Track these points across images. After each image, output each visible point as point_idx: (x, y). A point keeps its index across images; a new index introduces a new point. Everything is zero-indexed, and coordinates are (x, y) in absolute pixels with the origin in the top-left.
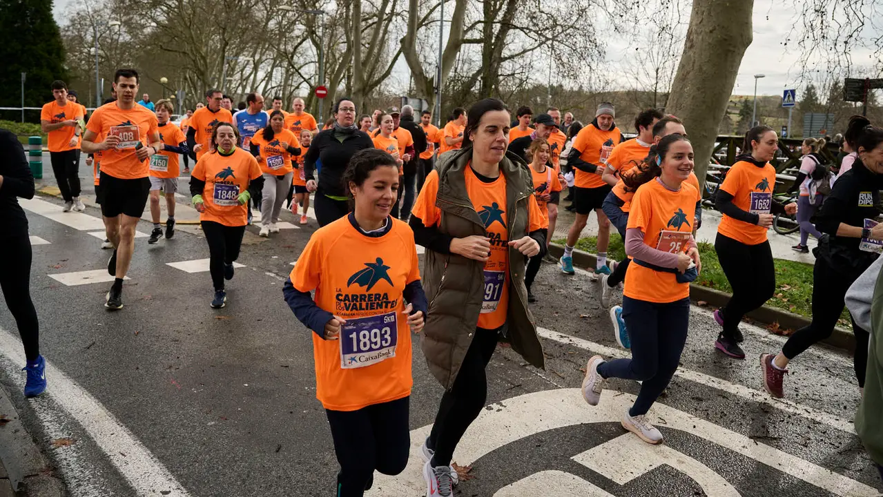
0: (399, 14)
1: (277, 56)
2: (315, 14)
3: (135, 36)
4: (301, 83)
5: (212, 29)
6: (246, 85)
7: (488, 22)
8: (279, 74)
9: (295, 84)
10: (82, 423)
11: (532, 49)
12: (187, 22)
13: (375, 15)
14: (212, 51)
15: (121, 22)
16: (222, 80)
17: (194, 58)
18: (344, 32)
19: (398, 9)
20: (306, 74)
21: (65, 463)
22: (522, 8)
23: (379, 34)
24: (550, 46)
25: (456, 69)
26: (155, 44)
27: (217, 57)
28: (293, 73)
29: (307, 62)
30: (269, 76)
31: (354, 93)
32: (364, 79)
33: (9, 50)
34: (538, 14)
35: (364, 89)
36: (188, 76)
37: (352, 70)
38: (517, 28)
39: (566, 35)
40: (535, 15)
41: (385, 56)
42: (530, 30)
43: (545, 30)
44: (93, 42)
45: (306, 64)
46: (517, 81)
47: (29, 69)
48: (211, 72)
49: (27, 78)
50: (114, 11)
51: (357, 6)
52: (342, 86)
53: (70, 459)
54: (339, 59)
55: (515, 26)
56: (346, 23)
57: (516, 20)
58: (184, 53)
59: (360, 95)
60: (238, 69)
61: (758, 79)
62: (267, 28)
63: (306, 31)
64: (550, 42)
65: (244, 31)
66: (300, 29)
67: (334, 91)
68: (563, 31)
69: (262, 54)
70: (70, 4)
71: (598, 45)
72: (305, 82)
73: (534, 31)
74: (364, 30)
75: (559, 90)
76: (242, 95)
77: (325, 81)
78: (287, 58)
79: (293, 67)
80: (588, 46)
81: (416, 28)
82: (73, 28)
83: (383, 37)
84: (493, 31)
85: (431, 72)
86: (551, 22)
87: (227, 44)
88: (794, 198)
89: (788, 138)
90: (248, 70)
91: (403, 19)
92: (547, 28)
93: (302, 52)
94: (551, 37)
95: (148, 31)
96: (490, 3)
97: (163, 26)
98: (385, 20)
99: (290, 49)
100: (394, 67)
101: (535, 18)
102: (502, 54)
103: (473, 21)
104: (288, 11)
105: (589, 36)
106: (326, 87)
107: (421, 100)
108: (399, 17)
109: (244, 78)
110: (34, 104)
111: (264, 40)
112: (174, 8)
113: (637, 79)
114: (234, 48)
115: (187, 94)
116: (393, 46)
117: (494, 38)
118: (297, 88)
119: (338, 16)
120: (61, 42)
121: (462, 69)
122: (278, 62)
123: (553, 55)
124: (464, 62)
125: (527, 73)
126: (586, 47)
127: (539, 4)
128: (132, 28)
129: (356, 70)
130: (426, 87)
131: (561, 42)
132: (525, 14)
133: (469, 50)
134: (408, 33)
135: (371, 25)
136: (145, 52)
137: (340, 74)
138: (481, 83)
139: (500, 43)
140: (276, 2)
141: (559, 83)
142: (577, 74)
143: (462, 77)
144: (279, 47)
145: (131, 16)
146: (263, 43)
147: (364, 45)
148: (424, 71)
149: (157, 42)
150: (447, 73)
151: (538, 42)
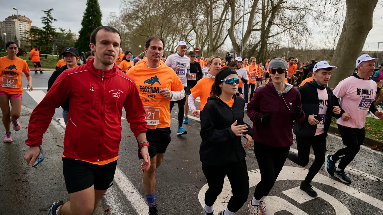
0: (228, 20)
1: (181, 36)
2: (195, 20)
3: (130, 30)
5: (157, 27)
6: (170, 48)
7: (264, 22)
9: (188, 48)
11: (281, 33)
12: (148, 24)
13: (218, 20)
15: (125, 25)
18: (206, 27)
19: (227, 18)
20: (192, 43)
23: (220, 27)
24: (288, 31)
25: (250, 42)
31: (210, 51)
32: (213, 45)
34: (284, 18)
35: (214, 49)
37: (209, 42)
38: (274, 24)
40: (283, 19)
41: (222, 36)
42: (280, 25)
45: (192, 40)
46: (275, 46)
50: (123, 21)
51: (211, 17)
52: (205, 48)
54: (204, 38)
56: (207, 23)
57: (275, 21)
58: (147, 36)
59: (212, 52)
60: (167, 42)
61: (380, 44)
62: (177, 26)
63: (192, 27)
64: (289, 29)
65: (169, 28)
66: (190, 26)
67: (202, 50)
68: (294, 26)
69: (176, 36)
70: (108, 18)
71: (308, 30)
72: (191, 47)
73: (283, 26)
74: (214, 26)
75: (292, 49)
76: (168, 52)
77: (199, 46)
78: (185, 37)
79: (187, 41)
80: (304, 31)
81: (234, 25)
83: (221, 29)
84: (265, 25)
85: (239, 42)
86: (289, 21)
87: (163, 32)
90: (171, 42)
91: (229, 21)
92: (287, 24)
93: (190, 35)
94: (289, 28)
95: (134, 28)
96: (264, 14)
97: (140, 26)
98: (222, 22)
100: (226, 40)
102: (269, 35)
103: (257, 22)
104: (185, 19)
105: (304, 27)
106: (199, 49)
107: (234, 53)
108: (228, 21)
109: (169, 45)
113: (325, 44)
114: (166, 34)
116: (225, 33)
117: (265, 29)
118: (189, 49)
119: (204, 21)
121: (253, 41)
122: (181, 39)
123: (290, 35)
124: (253, 38)
125: (279, 43)
126: (303, 32)
127: (284, 14)
128: (129, 27)
129: (211, 42)
130: (237, 48)
131: (293, 29)
132: (278, 19)
133: (255, 33)
134: (231, 27)
135: (217, 24)
136: (134, 36)
137: (205, 43)
138: (260, 47)
139: (267, 30)
140: (181, 16)
141: (293, 46)
142: (300, 42)
143: (252, 44)
144: (182, 34)
145: (129, 22)
146: (176, 32)
147: (214, 32)
148: (237, 42)
149: (138, 32)
150: (246, 43)
151: (283, 30)
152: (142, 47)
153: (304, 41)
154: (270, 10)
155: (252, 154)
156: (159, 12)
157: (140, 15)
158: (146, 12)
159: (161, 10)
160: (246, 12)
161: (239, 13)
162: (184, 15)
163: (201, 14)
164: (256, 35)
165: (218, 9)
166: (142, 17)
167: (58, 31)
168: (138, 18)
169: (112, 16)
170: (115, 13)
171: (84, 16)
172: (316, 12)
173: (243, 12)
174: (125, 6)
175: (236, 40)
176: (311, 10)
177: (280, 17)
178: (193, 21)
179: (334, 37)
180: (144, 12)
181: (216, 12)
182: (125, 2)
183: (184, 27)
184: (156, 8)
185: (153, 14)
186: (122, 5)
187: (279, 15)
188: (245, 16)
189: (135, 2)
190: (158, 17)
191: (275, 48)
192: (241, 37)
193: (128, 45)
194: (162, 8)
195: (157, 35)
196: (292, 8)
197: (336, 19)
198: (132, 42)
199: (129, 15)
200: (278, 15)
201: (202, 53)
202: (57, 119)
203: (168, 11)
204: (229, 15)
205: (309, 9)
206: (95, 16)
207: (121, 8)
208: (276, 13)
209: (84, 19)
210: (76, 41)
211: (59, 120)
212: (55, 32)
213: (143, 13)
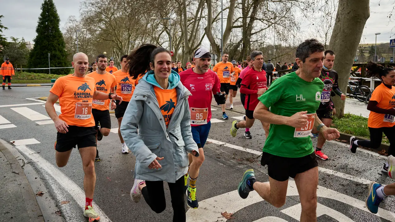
0: (204, 17)
1: (152, 39)
2: (167, 20)
3: (93, 35)
5: (124, 30)
7: (245, 17)
10: (71, 195)
11: (266, 28)
12: (113, 27)
13: (193, 18)
14: (125, 40)
15: (87, 29)
16: (129, 52)
17: (117, 43)
18: (180, 27)
19: (203, 15)
20: (165, 46)
21: (65, 210)
22: (260, 10)
23: (195, 27)
24: (273, 26)
25: (231, 40)
26: (100, 38)
27: (127, 42)
29: (165, 41)
31: (185, 54)
32: (189, 47)
33: (43, 44)
34: (268, 12)
35: (190, 52)
36: (115, 51)
37: (184, 43)
38: (258, 19)
39: (281, 21)
41: (198, 36)
42: (264, 20)
43: (271, 19)
44: (76, 39)
45: (164, 42)
46: (259, 44)
47: (52, 52)
48: (124, 49)
49: (51, 56)
50: (84, 25)
51: (185, 15)
52: (180, 51)
53: (67, 209)
54: (178, 39)
55: (257, 19)
56: (181, 23)
57: (257, 16)
58: (113, 41)
59: (188, 54)
60: (135, 46)
61: (377, 35)
62: (147, 27)
63: (164, 28)
64: (273, 25)
65: (137, 30)
66: (161, 27)
67: (177, 53)
68: (279, 20)
70: (66, 23)
71: (296, 24)
73: (266, 20)
74: (189, 25)
75: (279, 47)
77: (173, 49)
78: (156, 40)
79: (159, 44)
80: (292, 25)
81: (211, 24)
82: (68, 34)
83: (197, 28)
84: (247, 21)
85: (218, 42)
86: (273, 15)
87: (130, 36)
89: (393, 63)
91: (206, 19)
92: (272, 18)
93: (162, 37)
94: (274, 22)
95: (98, 32)
96: (245, 9)
97: (104, 30)
98: (198, 20)
99: (157, 36)
100: (203, 41)
101: (266, 14)
102: (252, 32)
103: (237, 18)
104: (155, 19)
105: (291, 21)
106: (173, 52)
107: (214, 55)
108: (204, 19)
110: (54, 66)
111: (146, 33)
112: (108, 22)
114: (134, 37)
115: (115, 59)
116: (202, 32)
117: (247, 25)
119: (177, 20)
120: (63, 40)
122: (152, 42)
123: (275, 31)
124: (234, 37)
125: (263, 40)
126: (290, 26)
127: (267, 7)
128: (91, 31)
129: (186, 43)
130: (217, 49)
131: (279, 24)
132: (261, 13)
133: (236, 31)
134: (208, 25)
135: (192, 23)
136: (97, 41)
137: (179, 45)
138: (242, 46)
139: (250, 27)
140: (150, 15)
141: (279, 44)
142: (287, 38)
143: (234, 43)
144: (152, 35)
145: (91, 27)
147: (189, 32)
148: (216, 42)
149: (101, 37)
150: (226, 42)
151: (268, 25)
152: (107, 54)
153: (292, 36)
154: (251, 4)
155: (242, 168)
156: (125, 13)
157: (103, 17)
158: (110, 13)
159: (128, 11)
160: (224, 8)
161: (216, 9)
162: (154, 15)
163: (173, 12)
164: (237, 33)
165: (192, 6)
166: (106, 20)
167: (9, 40)
168: (101, 20)
169: (71, 20)
170: (74, 16)
171: (39, 22)
172: (304, 3)
173: (221, 8)
174: (85, 8)
175: (215, 39)
176: (297, 2)
177: (264, 11)
178: (164, 21)
179: (325, 30)
180: (108, 14)
181: (190, 9)
182: (85, 3)
183: (155, 28)
184: (122, 8)
185: (118, 15)
186: (83, 7)
188: (223, 12)
189: (97, 3)
190: (124, 18)
191: (259, 46)
192: (220, 36)
193: (91, 52)
194: (128, 8)
195: (124, 38)
197: (327, 9)
198: (95, 49)
199: (91, 18)
201: (177, 57)
202: (12, 141)
203: (135, 10)
204: (206, 12)
205: (295, 1)
206: (51, 21)
207: (81, 10)
208: (259, 7)
209: (39, 26)
210: (31, 50)
211: (14, 142)
212: (5, 41)
213: (106, 15)
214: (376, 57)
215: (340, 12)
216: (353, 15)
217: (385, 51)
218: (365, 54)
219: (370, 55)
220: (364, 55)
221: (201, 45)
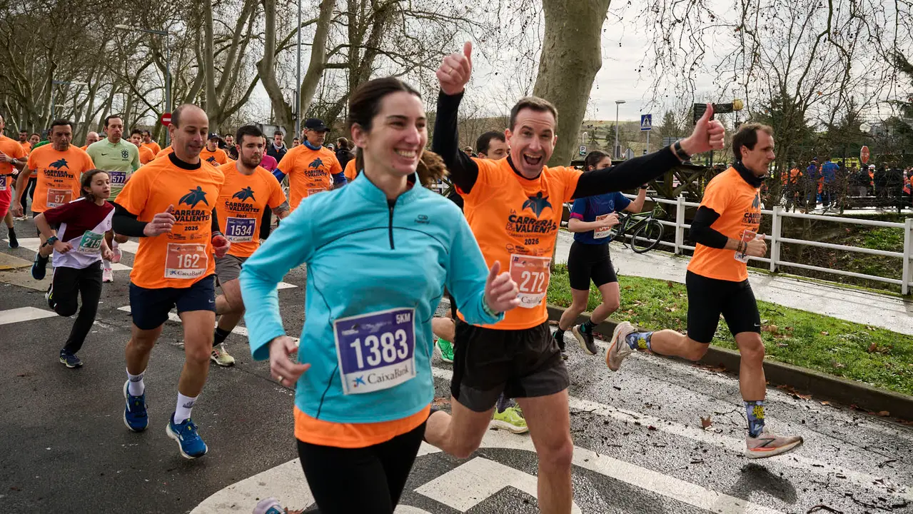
0: (257, 37)
1: (117, 80)
2: (161, 36)
4: (145, 112)
5: (36, 49)
6: (80, 113)
7: (354, 44)
8: (121, 100)
9: (139, 112)
13: (228, 37)
14: (38, 76)
16: (51, 108)
17: (13, 82)
18: (195, 55)
19: (255, 31)
20: (152, 100)
22: (387, 32)
23: (234, 57)
24: (417, 71)
25: (320, 99)
28: (137, 100)
29: (154, 87)
30: (108, 103)
32: (218, 106)
34: (405, 38)
35: (219, 117)
36: (7, 103)
37: (206, 96)
38: (384, 53)
39: (433, 61)
40: (402, 40)
41: (242, 80)
42: (396, 55)
43: (412, 55)
45: (152, 89)
48: (35, 100)
51: (209, 28)
54: (189, 84)
55: (381, 51)
56: (197, 45)
57: (382, 44)
59: (216, 124)
60: (69, 94)
61: (619, 105)
62: (104, 49)
63: (150, 53)
64: (418, 67)
65: (76, 53)
66: (144, 52)
68: (430, 58)
69: (99, 78)
72: (151, 110)
73: (400, 56)
74: (217, 53)
78: (129, 83)
81: (274, 53)
83: (239, 61)
84: (360, 56)
85: (289, 97)
86: (417, 46)
87: (54, 67)
88: (648, 217)
90: (83, 96)
91: (260, 41)
92: (413, 53)
93: (147, 77)
94: (418, 62)
96: (355, 27)
98: (242, 42)
100: (253, 92)
101: (402, 42)
103: (339, 44)
104: (127, 31)
108: (255, 40)
109: (77, 105)
111: (100, 63)
114: (66, 71)
116: (251, 72)
117: (360, 63)
118: (142, 115)
119: (187, 37)
121: (328, 95)
122: (118, 88)
123: (422, 82)
124: (329, 88)
127: (404, 28)
129: (208, 96)
130: (286, 115)
131: (429, 67)
132: (391, 39)
133: (334, 75)
134: (265, 56)
135: (226, 48)
137: (193, 99)
138: (348, 110)
139: (366, 68)
140: (113, 19)
143: (328, 103)
144: (119, 71)
146: (99, 66)
147: (218, 69)
148: (285, 97)
150: (309, 100)
151: (405, 67)
154: (369, 17)
156: (41, 7)
160: (305, 19)
161: (287, 22)
162: (125, 19)
163: (177, 17)
164: (336, 79)
165: (227, 8)
172: (480, 26)
173: (297, 19)
175: (282, 92)
176: (467, 21)
177: (396, 35)
183: (127, 53)
185: (20, 9)
187: (393, 31)
188: (304, 28)
190: (36, 19)
192: (294, 86)
195: (36, 73)
196: (422, 14)
197: (524, 43)
200: (389, 29)
204: (261, 24)
205: (464, 20)
208: (386, 25)
214: (618, 147)
215: (547, 52)
216: (570, 61)
217: (634, 136)
218: (599, 141)
219: (608, 144)
220: (597, 143)
221: (248, 102)
